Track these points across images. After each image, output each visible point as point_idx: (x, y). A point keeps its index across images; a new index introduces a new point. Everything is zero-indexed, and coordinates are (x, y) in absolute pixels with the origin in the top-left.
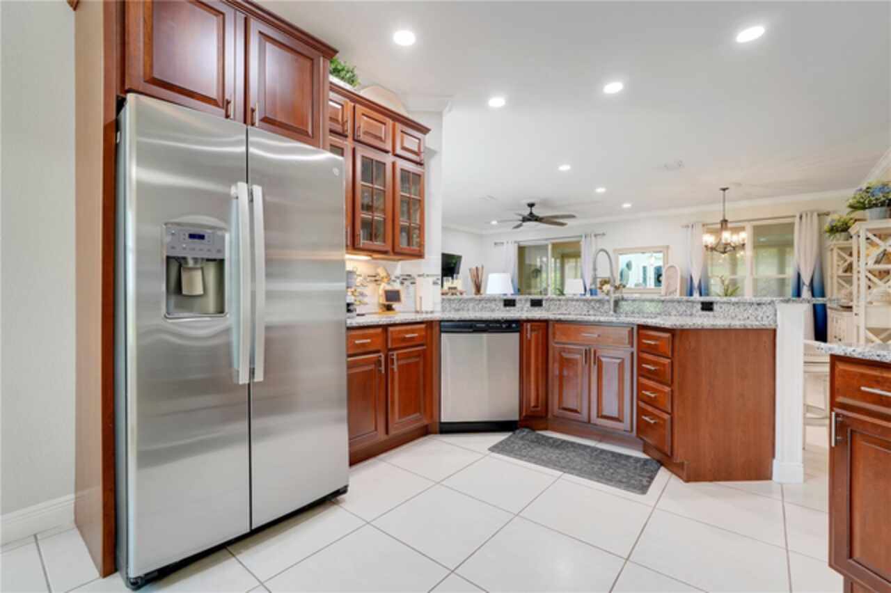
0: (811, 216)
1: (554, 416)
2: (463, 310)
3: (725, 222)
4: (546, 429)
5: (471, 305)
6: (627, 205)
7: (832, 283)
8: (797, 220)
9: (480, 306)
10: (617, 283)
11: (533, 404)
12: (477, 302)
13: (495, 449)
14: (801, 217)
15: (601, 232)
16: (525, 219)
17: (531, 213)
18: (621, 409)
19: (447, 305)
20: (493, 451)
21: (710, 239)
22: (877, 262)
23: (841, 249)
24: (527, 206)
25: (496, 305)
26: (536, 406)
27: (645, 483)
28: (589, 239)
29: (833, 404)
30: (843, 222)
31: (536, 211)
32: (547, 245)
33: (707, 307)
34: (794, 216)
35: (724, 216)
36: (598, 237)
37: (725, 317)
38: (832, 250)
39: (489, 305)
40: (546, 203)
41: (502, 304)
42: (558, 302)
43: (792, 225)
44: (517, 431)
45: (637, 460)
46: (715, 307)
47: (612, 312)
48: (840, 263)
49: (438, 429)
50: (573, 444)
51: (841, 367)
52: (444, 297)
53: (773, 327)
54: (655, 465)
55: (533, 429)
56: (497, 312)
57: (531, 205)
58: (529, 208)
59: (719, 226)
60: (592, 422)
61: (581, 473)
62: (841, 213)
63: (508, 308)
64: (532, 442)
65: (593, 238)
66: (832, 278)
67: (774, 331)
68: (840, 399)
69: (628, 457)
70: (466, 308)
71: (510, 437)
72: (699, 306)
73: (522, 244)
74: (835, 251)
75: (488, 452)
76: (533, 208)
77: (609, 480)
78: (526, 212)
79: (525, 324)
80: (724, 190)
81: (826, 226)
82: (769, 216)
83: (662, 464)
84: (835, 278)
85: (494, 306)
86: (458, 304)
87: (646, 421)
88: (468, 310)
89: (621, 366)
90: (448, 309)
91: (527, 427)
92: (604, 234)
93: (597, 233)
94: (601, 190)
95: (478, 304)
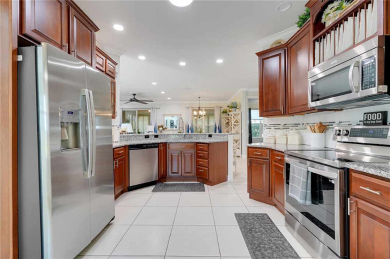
0: (218, 108)
1: (169, 176)
2: (129, 140)
3: (199, 108)
4: (165, 181)
5: (132, 138)
6: (169, 99)
8: (215, 109)
9: (136, 138)
10: (164, 127)
11: (162, 173)
12: (135, 137)
13: (153, 191)
14: (216, 108)
15: (158, 107)
16: (131, 100)
17: (134, 98)
18: (191, 170)
19: (123, 139)
20: (154, 192)
21: (195, 113)
22: (235, 122)
23: (226, 118)
24: (132, 95)
25: (142, 138)
26: (164, 174)
27: (203, 189)
28: (153, 110)
29: (248, 157)
30: (226, 111)
31: (136, 97)
32: (136, 111)
33: (210, 136)
34: (214, 107)
35: (199, 106)
36: (157, 109)
37: (215, 139)
39: (139, 138)
40: (140, 95)
41: (144, 137)
42: (163, 136)
43: (214, 110)
44: (157, 184)
45: (198, 184)
46: (213, 136)
47: (183, 139)
48: (225, 122)
49: (127, 190)
50: (178, 184)
51: (250, 149)
52: (121, 135)
53: (227, 141)
54: (202, 184)
55: (162, 182)
56: (142, 140)
57: (134, 95)
58: (133, 96)
59: (198, 108)
60: (183, 175)
61: (186, 191)
62: (225, 108)
63: (146, 139)
64: (164, 186)
65: (155, 109)
67: (228, 142)
68: (249, 156)
69: (195, 184)
70: (130, 140)
71: (155, 187)
72: (208, 136)
73: (124, 110)
74: (224, 119)
75: (152, 193)
76: (135, 96)
77: (194, 191)
78: (132, 97)
79: (160, 144)
80: (199, 97)
81: (222, 111)
82: (208, 106)
83: (204, 183)
85: (141, 138)
86: (127, 138)
87: (200, 171)
88: (131, 140)
89: (191, 156)
90: (123, 140)
91: (160, 182)
92: (159, 108)
93: (157, 107)
94: (163, 93)
95: (135, 138)
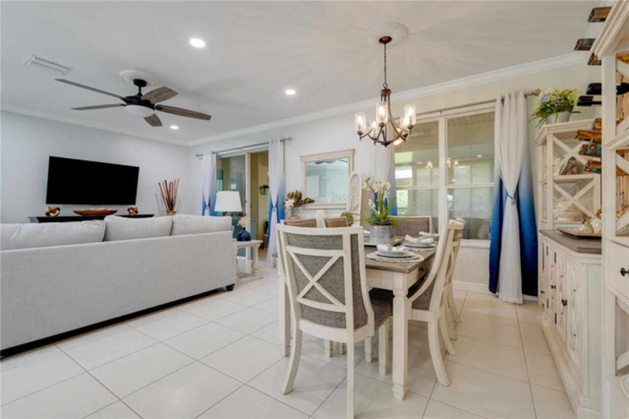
0: (516, 98)
7: (544, 193)
8: (498, 105)
14: (503, 100)
15: (288, 137)
17: (140, 94)
28: (275, 144)
30: (561, 96)
32: (244, 156)
34: (495, 101)
38: (544, 143)
48: (556, 163)
66: (545, 184)
81: (537, 107)
84: (550, 184)
92: (292, 139)
93: (284, 137)
